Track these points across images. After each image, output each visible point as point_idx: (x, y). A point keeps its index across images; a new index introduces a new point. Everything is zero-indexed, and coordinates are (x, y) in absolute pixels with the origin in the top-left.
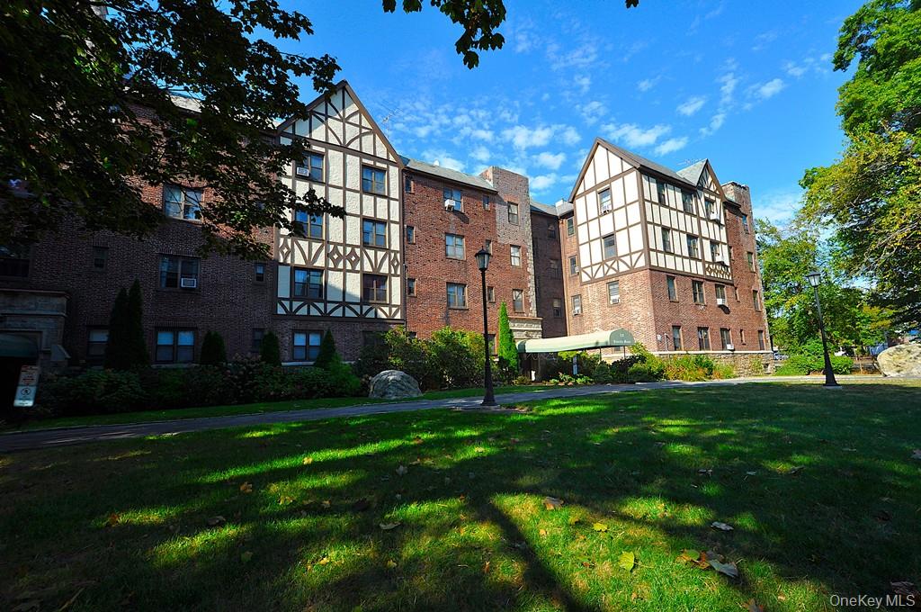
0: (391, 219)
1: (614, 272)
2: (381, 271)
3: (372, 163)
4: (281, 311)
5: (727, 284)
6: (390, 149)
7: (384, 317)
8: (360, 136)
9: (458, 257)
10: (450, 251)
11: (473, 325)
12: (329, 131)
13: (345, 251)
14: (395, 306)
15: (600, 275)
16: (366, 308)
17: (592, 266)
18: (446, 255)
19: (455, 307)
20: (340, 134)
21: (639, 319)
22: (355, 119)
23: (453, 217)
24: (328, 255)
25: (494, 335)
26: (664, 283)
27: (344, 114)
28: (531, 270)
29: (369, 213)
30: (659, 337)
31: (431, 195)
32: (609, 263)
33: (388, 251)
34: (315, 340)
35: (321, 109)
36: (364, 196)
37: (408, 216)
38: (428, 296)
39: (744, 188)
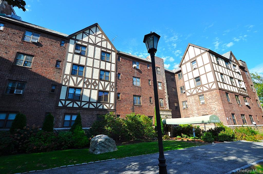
0: (112, 70)
1: (201, 91)
2: (107, 90)
3: (105, 50)
4: (60, 105)
5: (247, 97)
6: (113, 46)
7: (106, 108)
8: (102, 41)
9: (138, 86)
10: (135, 83)
11: (144, 112)
12: (90, 39)
13: (92, 81)
14: (111, 104)
15: (195, 92)
16: (99, 104)
17: (190, 89)
18: (133, 84)
19: (136, 105)
20: (94, 40)
21: (216, 110)
22: (100, 36)
23: (136, 71)
24: (84, 83)
25: (153, 117)
26: (225, 95)
27: (96, 34)
28: (166, 91)
29: (103, 67)
30: (227, 119)
31: (128, 63)
32: (199, 88)
33: (110, 82)
34: (74, 118)
35: (88, 32)
36: (101, 62)
37: (119, 70)
38: (126, 100)
39: (244, 62)
